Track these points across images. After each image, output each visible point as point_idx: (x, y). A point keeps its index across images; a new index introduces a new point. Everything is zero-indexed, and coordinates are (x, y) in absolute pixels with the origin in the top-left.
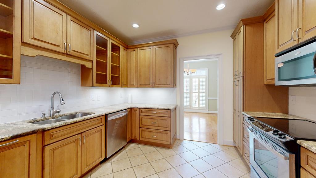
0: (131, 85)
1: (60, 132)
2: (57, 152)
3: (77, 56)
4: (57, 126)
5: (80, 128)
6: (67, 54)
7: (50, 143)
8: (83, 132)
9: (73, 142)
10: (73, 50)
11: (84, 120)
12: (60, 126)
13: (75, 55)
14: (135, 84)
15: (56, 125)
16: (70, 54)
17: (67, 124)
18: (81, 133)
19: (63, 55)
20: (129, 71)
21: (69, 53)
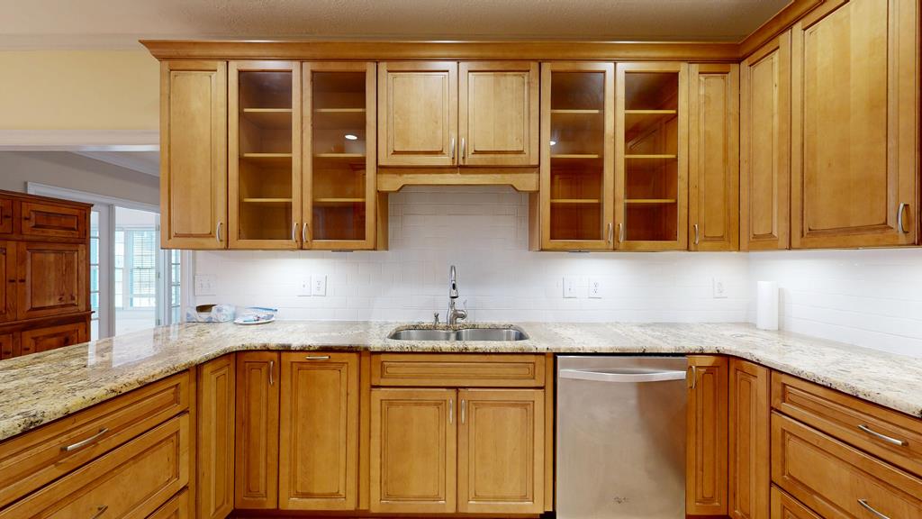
0: (755, 236)
1: (401, 367)
2: (396, 411)
3: (485, 163)
4: (394, 350)
5: (450, 370)
6: (461, 167)
7: (381, 384)
8: (464, 388)
9: (435, 404)
10: (476, 152)
11: (460, 353)
12: (399, 350)
13: (480, 163)
14: (779, 229)
15: (392, 345)
16: (466, 164)
17: (415, 350)
18: (457, 388)
19: (451, 173)
20: (744, 166)
21: (464, 162)
